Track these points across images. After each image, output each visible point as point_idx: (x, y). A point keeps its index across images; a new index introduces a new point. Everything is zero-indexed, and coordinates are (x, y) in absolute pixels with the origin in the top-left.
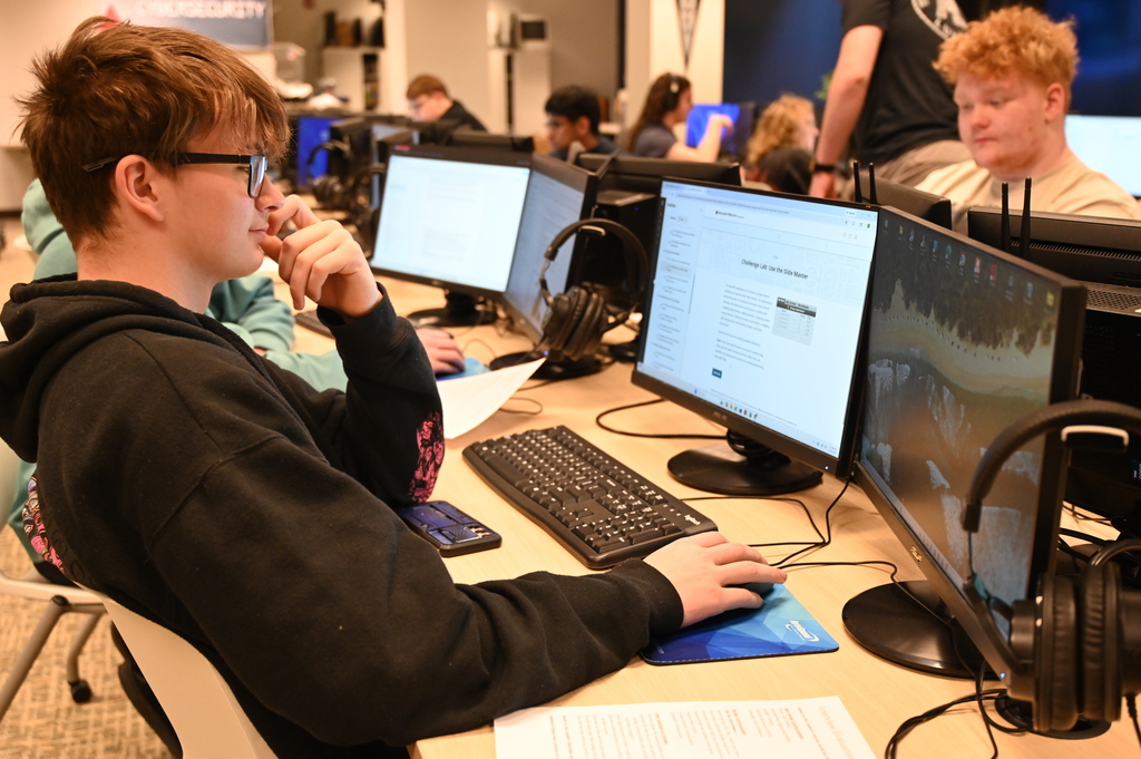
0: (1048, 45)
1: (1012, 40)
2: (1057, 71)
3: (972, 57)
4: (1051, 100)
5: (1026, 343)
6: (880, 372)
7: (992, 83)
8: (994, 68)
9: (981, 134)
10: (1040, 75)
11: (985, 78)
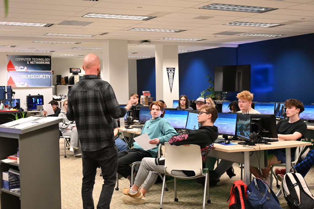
0: (250, 96)
1: (246, 95)
2: (251, 99)
3: (241, 96)
4: (250, 103)
5: (249, 120)
6: (238, 127)
7: (243, 100)
8: (244, 98)
9: (241, 106)
10: (249, 100)
11: (243, 99)
